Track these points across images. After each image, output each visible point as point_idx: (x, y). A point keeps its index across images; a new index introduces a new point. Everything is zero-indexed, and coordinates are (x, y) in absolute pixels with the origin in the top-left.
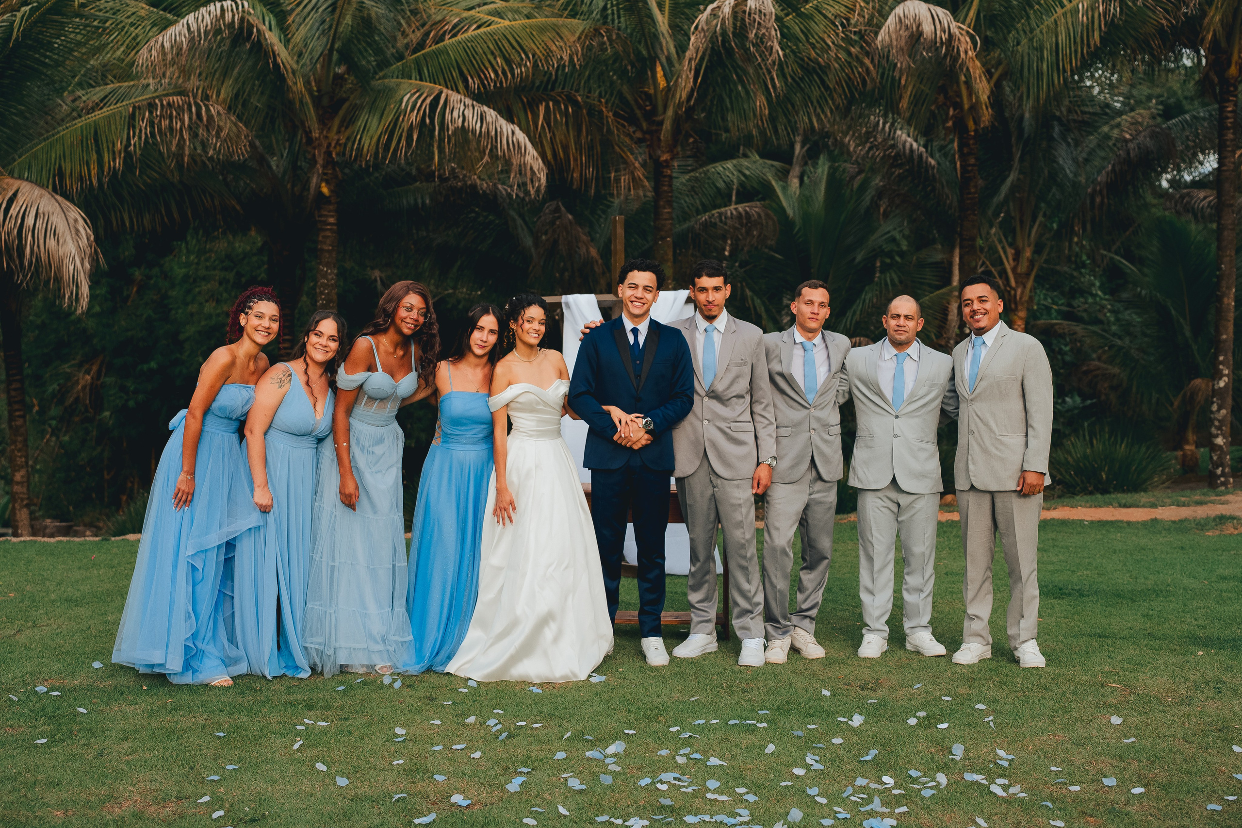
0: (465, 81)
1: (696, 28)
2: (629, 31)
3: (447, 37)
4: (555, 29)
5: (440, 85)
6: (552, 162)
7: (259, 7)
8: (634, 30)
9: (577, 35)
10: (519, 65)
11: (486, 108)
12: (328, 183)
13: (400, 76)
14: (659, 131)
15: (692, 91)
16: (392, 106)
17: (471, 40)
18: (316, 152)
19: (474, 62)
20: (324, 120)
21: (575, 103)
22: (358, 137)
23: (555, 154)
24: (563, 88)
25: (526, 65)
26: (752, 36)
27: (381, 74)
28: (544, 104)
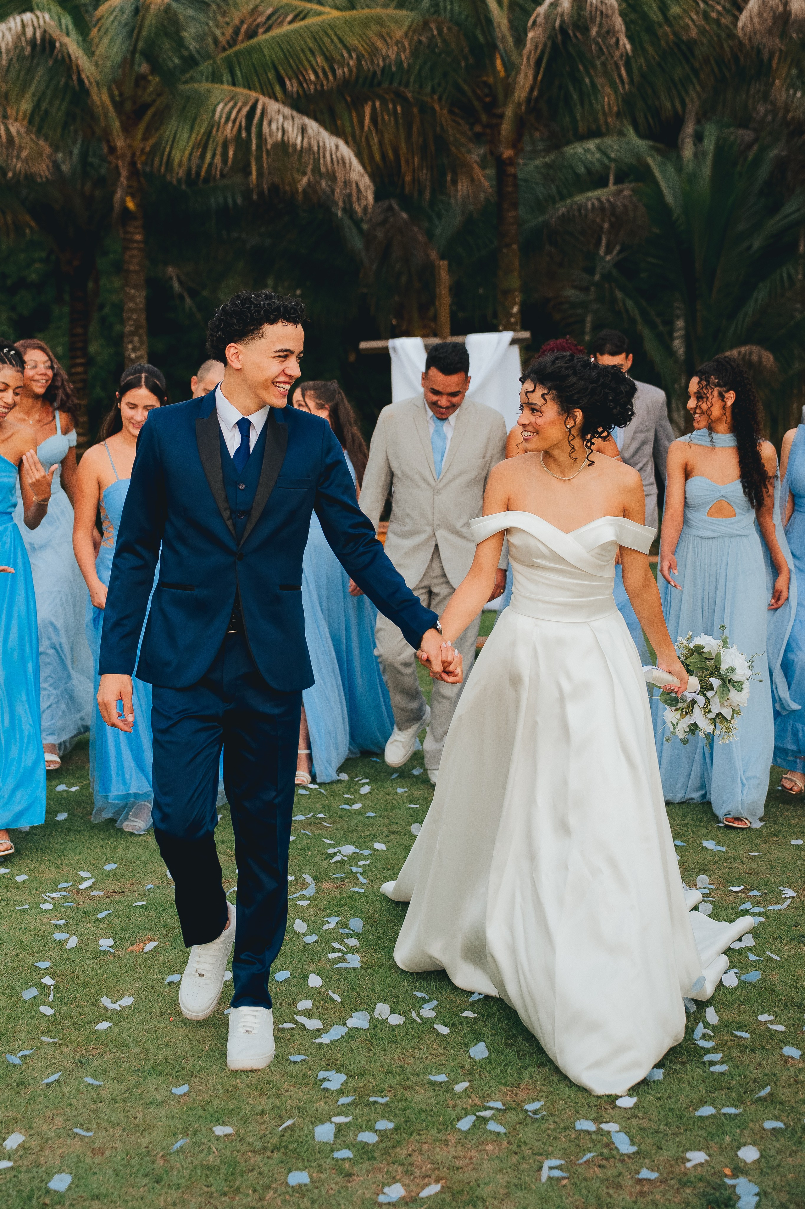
0: (283, 85)
1: (534, 23)
2: (463, 16)
3: (261, 30)
4: (380, 21)
5: (255, 90)
6: (381, 164)
7: (56, 9)
8: (467, 16)
9: (405, 28)
10: (342, 66)
11: (306, 120)
12: (133, 196)
13: (210, 80)
14: (498, 126)
15: (532, 89)
16: (204, 116)
17: (287, 35)
18: (120, 163)
19: (292, 62)
20: (127, 129)
21: (405, 99)
22: (168, 149)
23: (384, 156)
24: (391, 83)
25: (348, 65)
26: (594, 31)
27: (188, 75)
28: (370, 103)
